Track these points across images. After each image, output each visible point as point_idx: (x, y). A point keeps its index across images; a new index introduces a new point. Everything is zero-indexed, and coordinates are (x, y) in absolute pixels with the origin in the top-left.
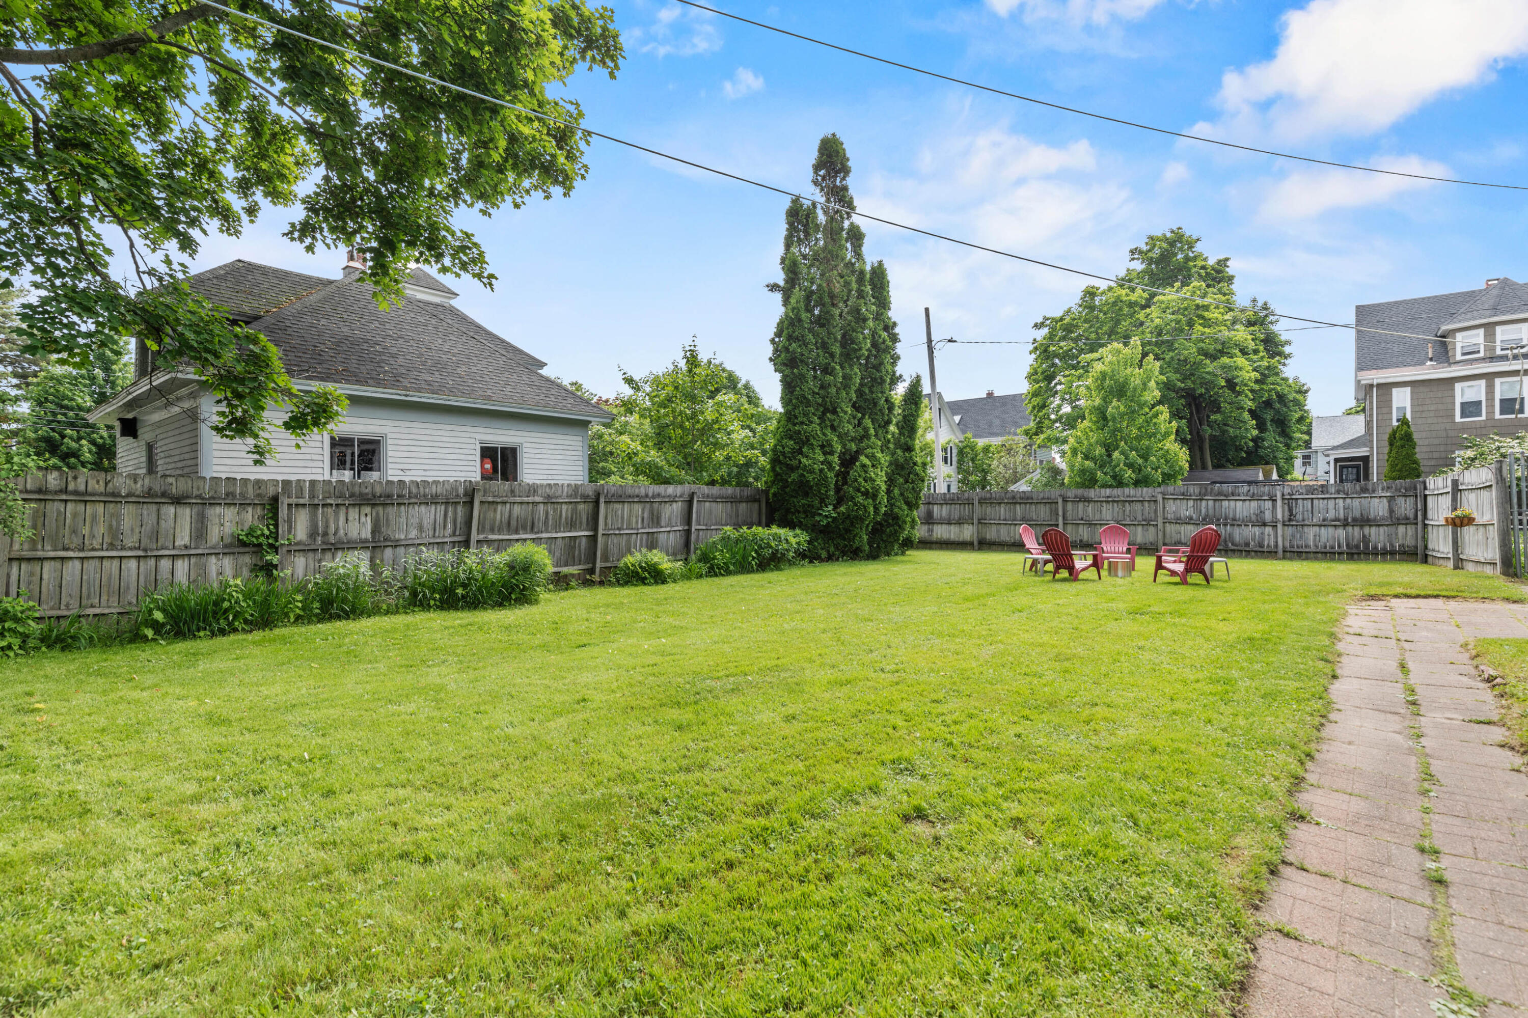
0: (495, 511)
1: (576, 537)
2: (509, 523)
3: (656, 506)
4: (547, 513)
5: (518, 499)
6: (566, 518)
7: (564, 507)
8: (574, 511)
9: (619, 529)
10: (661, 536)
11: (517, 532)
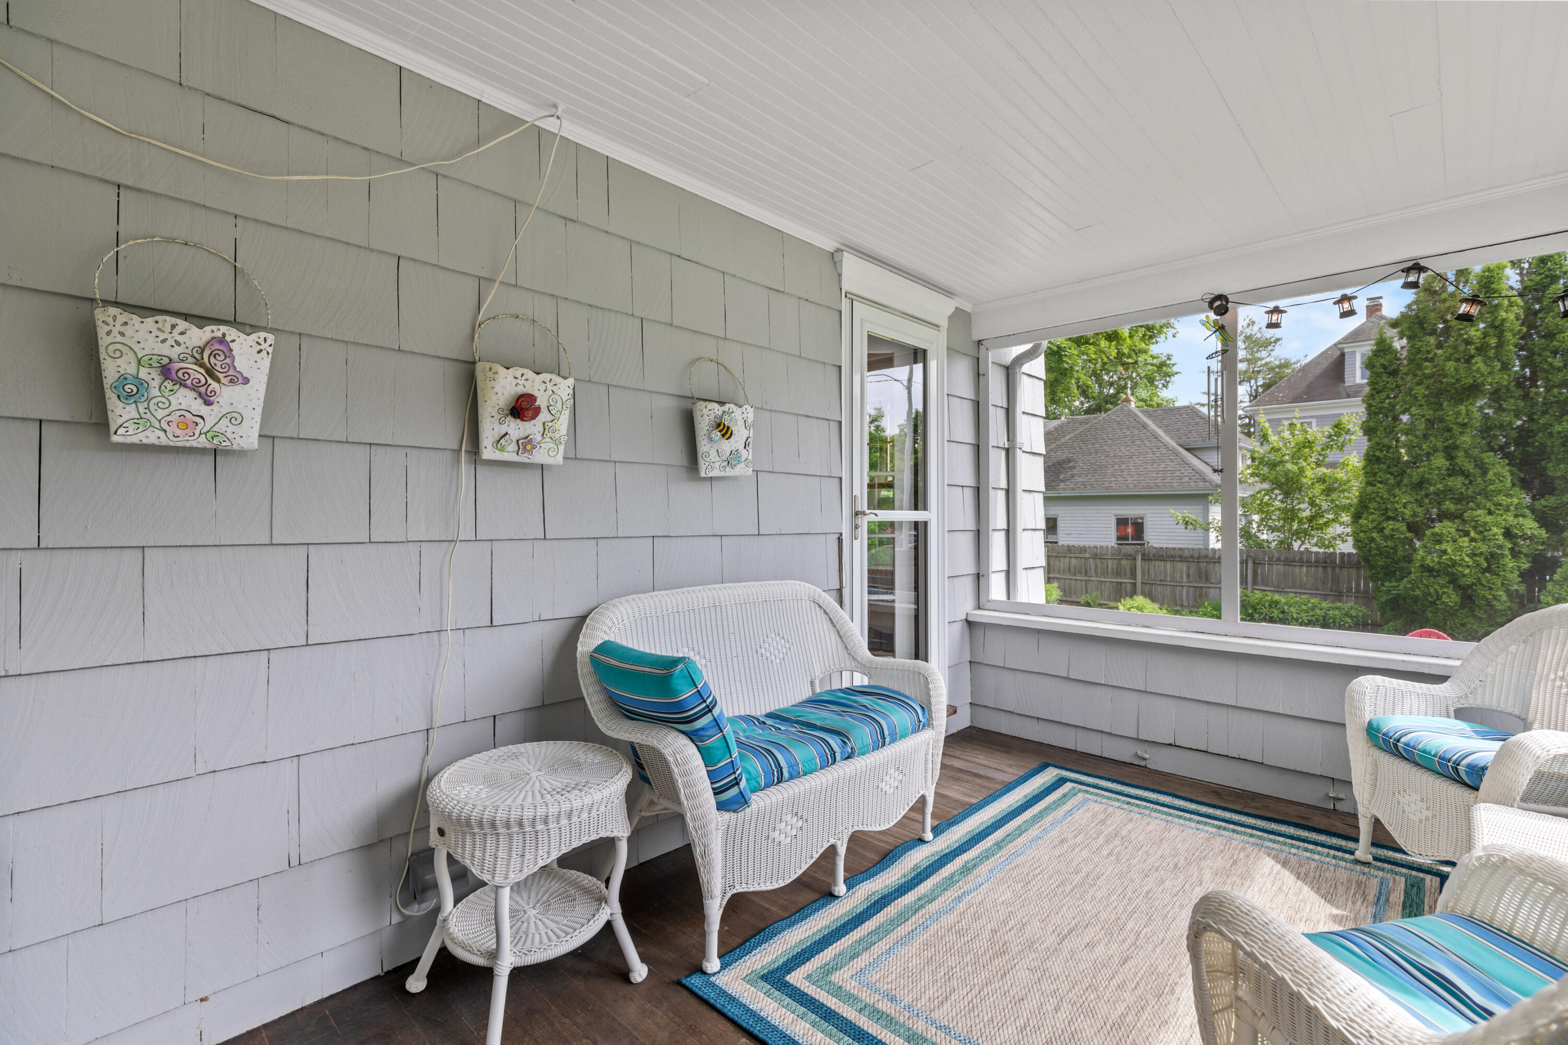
0: (1060, 561)
1: (1121, 583)
2: (1069, 569)
3: (1203, 565)
4: (1096, 565)
5: (1072, 555)
6: (1112, 569)
7: (1110, 562)
8: (1119, 565)
9: (1161, 580)
10: (1211, 591)
11: (1075, 575)
